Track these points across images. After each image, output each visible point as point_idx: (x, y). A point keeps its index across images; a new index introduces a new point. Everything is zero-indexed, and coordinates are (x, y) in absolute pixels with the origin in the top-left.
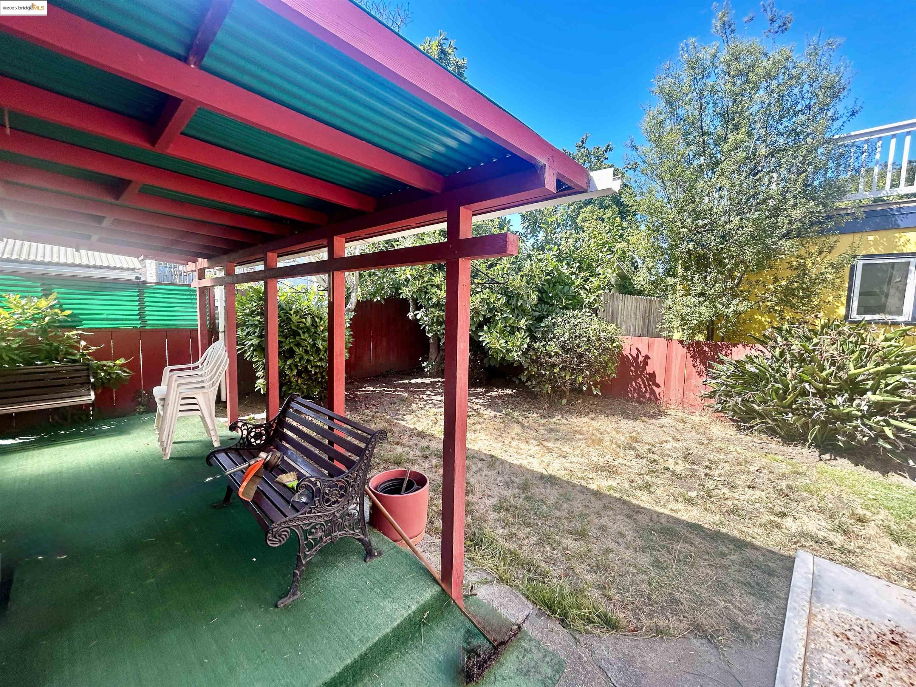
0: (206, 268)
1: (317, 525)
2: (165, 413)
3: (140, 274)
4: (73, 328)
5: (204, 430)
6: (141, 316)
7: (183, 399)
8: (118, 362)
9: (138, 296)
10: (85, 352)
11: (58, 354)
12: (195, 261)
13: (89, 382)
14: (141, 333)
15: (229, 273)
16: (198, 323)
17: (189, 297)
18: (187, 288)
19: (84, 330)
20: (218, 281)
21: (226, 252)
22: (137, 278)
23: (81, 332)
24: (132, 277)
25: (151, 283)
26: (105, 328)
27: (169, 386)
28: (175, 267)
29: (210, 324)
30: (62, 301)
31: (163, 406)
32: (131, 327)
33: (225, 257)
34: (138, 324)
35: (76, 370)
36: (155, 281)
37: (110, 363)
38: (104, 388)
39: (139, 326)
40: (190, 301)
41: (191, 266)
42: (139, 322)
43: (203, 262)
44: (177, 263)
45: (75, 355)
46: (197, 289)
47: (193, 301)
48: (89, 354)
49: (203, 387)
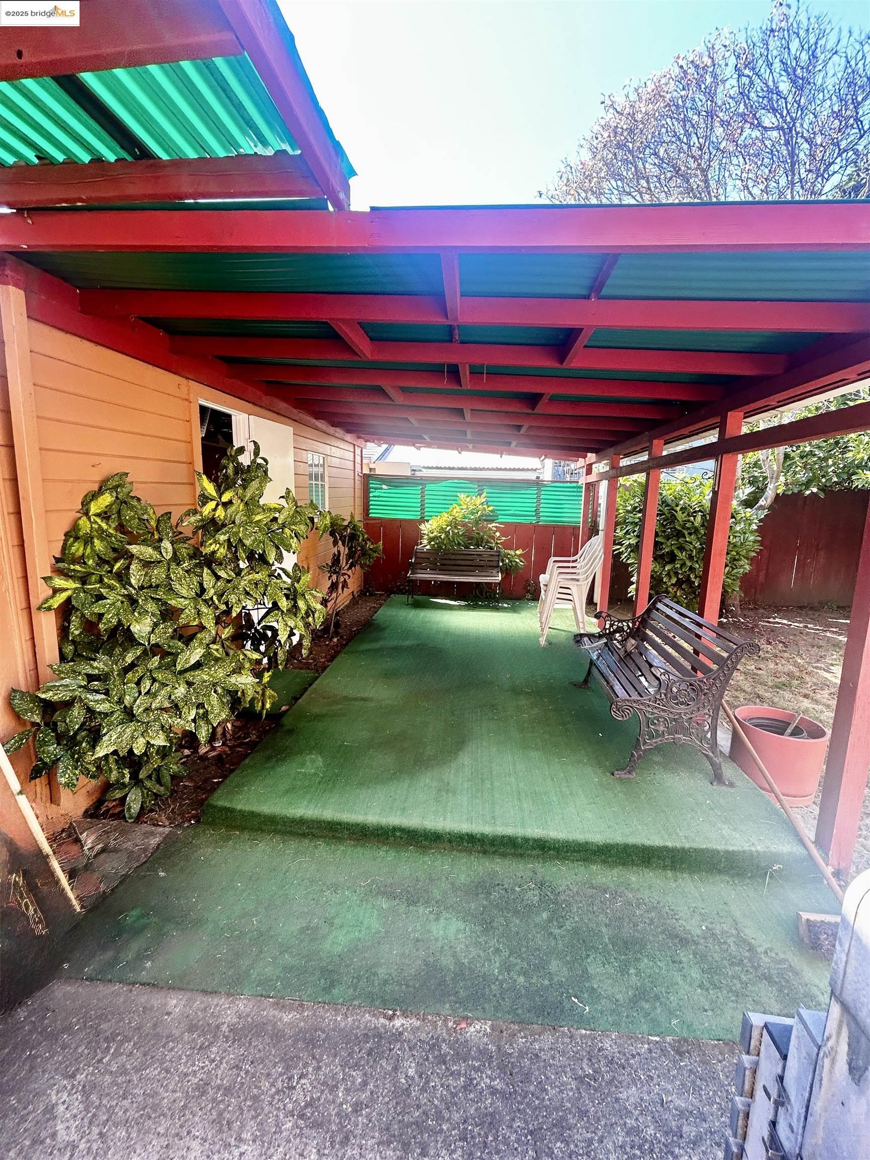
0: (594, 463)
1: (661, 718)
2: (546, 597)
3: (540, 473)
4: (492, 521)
5: (575, 624)
6: (537, 511)
7: (561, 587)
8: (518, 552)
9: (537, 494)
10: (499, 541)
11: (482, 542)
12: (585, 457)
13: (498, 566)
14: (536, 527)
15: (614, 466)
16: (581, 520)
17: (575, 494)
18: (575, 485)
19: (500, 523)
20: (603, 476)
21: (612, 444)
22: (538, 478)
23: (497, 525)
24: (532, 476)
25: (548, 481)
26: (512, 523)
27: (551, 575)
28: (568, 465)
29: (592, 520)
30: (489, 499)
31: (545, 591)
32: (528, 522)
33: (612, 450)
34: (533, 520)
35: (491, 555)
36: (550, 479)
37: (512, 552)
38: (507, 573)
39: (534, 522)
40: (576, 498)
41: (581, 462)
42: (535, 518)
43: (591, 457)
44: (569, 460)
45: (492, 543)
46: (584, 486)
47: (579, 498)
48: (501, 544)
49: (578, 580)
